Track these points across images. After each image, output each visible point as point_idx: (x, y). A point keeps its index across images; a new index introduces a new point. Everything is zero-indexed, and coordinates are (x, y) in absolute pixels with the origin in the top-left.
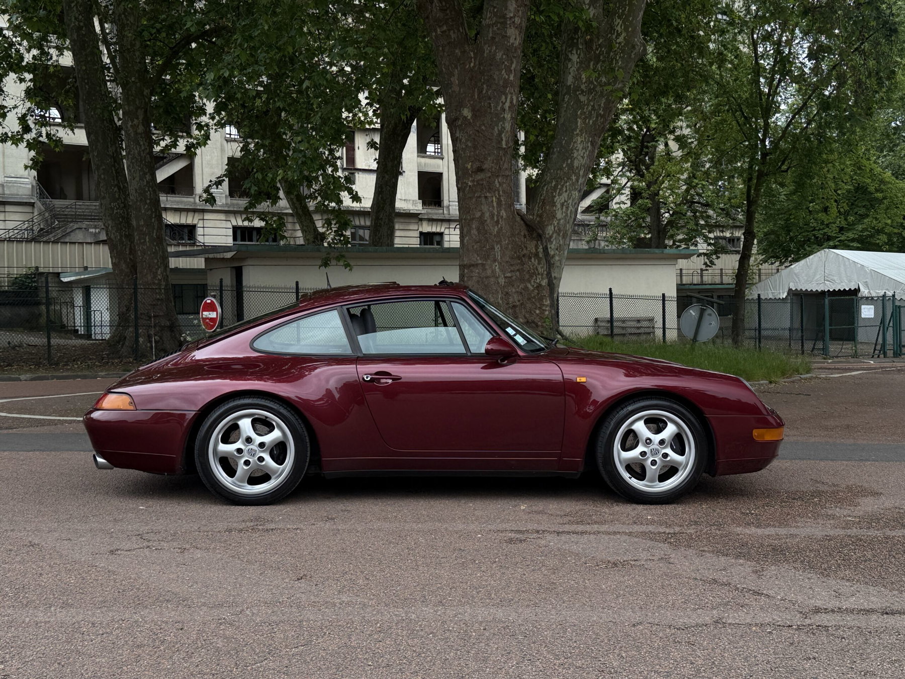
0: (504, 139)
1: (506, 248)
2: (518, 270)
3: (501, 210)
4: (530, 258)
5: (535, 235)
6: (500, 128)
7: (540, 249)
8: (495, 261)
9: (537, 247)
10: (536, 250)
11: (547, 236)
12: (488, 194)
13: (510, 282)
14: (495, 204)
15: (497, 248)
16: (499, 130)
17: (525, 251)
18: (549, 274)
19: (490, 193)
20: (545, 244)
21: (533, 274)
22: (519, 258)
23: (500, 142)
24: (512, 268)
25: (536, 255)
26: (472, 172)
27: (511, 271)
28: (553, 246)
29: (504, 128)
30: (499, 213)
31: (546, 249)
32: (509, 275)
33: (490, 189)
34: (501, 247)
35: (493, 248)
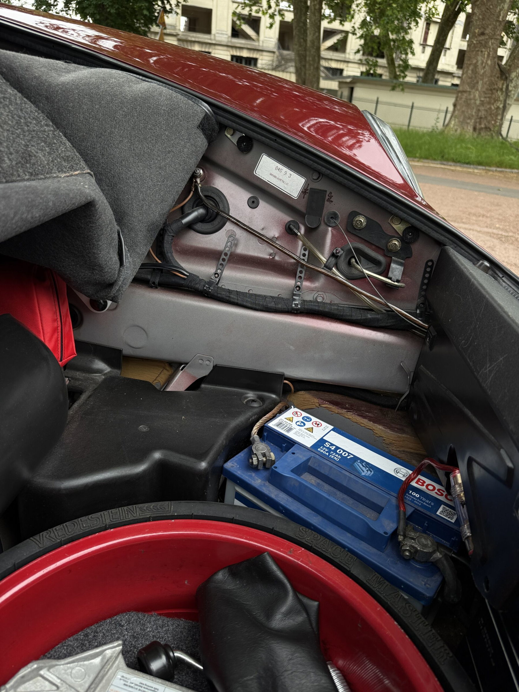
0: (502, 15)
1: (486, 83)
2: (489, 97)
3: (488, 60)
4: (497, 91)
5: (504, 77)
6: (501, 7)
7: (505, 87)
8: (477, 90)
9: (503, 84)
10: (502, 86)
11: (511, 79)
12: (483, 50)
13: (482, 103)
14: (486, 56)
15: (480, 82)
16: (500, 9)
17: (496, 87)
18: (505, 101)
19: (484, 48)
20: (508, 83)
21: (497, 100)
22: (491, 90)
23: (498, 17)
24: (486, 96)
25: (501, 89)
26: (478, 35)
27: (485, 97)
28: (512, 85)
29: (503, 7)
30: (487, 61)
31: (507, 86)
32: (482, 99)
33: (485, 46)
34: (483, 82)
35: (478, 82)
